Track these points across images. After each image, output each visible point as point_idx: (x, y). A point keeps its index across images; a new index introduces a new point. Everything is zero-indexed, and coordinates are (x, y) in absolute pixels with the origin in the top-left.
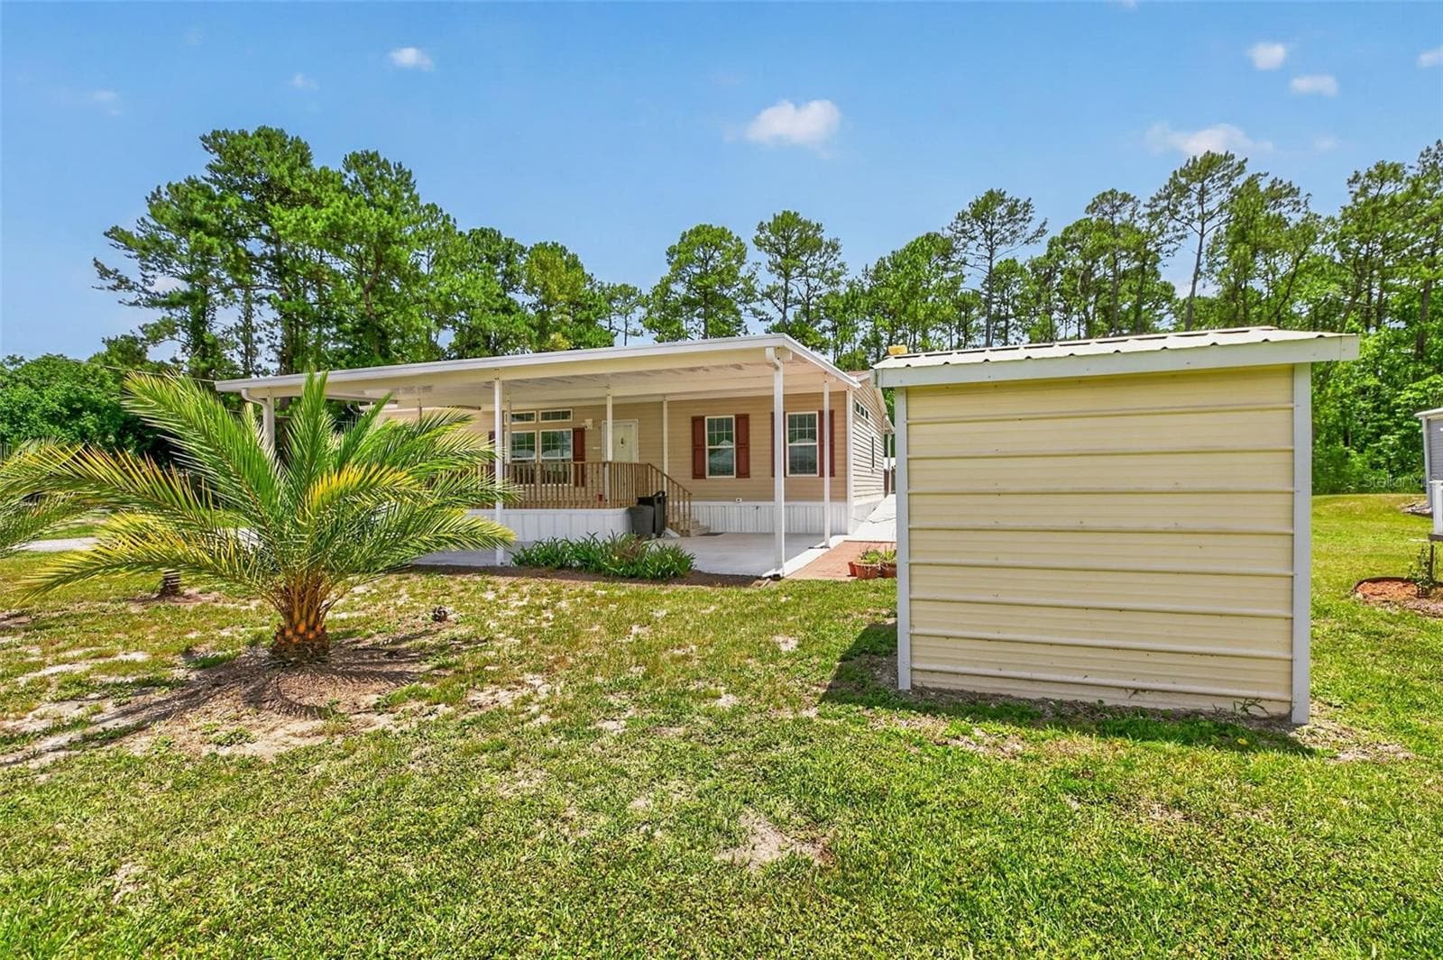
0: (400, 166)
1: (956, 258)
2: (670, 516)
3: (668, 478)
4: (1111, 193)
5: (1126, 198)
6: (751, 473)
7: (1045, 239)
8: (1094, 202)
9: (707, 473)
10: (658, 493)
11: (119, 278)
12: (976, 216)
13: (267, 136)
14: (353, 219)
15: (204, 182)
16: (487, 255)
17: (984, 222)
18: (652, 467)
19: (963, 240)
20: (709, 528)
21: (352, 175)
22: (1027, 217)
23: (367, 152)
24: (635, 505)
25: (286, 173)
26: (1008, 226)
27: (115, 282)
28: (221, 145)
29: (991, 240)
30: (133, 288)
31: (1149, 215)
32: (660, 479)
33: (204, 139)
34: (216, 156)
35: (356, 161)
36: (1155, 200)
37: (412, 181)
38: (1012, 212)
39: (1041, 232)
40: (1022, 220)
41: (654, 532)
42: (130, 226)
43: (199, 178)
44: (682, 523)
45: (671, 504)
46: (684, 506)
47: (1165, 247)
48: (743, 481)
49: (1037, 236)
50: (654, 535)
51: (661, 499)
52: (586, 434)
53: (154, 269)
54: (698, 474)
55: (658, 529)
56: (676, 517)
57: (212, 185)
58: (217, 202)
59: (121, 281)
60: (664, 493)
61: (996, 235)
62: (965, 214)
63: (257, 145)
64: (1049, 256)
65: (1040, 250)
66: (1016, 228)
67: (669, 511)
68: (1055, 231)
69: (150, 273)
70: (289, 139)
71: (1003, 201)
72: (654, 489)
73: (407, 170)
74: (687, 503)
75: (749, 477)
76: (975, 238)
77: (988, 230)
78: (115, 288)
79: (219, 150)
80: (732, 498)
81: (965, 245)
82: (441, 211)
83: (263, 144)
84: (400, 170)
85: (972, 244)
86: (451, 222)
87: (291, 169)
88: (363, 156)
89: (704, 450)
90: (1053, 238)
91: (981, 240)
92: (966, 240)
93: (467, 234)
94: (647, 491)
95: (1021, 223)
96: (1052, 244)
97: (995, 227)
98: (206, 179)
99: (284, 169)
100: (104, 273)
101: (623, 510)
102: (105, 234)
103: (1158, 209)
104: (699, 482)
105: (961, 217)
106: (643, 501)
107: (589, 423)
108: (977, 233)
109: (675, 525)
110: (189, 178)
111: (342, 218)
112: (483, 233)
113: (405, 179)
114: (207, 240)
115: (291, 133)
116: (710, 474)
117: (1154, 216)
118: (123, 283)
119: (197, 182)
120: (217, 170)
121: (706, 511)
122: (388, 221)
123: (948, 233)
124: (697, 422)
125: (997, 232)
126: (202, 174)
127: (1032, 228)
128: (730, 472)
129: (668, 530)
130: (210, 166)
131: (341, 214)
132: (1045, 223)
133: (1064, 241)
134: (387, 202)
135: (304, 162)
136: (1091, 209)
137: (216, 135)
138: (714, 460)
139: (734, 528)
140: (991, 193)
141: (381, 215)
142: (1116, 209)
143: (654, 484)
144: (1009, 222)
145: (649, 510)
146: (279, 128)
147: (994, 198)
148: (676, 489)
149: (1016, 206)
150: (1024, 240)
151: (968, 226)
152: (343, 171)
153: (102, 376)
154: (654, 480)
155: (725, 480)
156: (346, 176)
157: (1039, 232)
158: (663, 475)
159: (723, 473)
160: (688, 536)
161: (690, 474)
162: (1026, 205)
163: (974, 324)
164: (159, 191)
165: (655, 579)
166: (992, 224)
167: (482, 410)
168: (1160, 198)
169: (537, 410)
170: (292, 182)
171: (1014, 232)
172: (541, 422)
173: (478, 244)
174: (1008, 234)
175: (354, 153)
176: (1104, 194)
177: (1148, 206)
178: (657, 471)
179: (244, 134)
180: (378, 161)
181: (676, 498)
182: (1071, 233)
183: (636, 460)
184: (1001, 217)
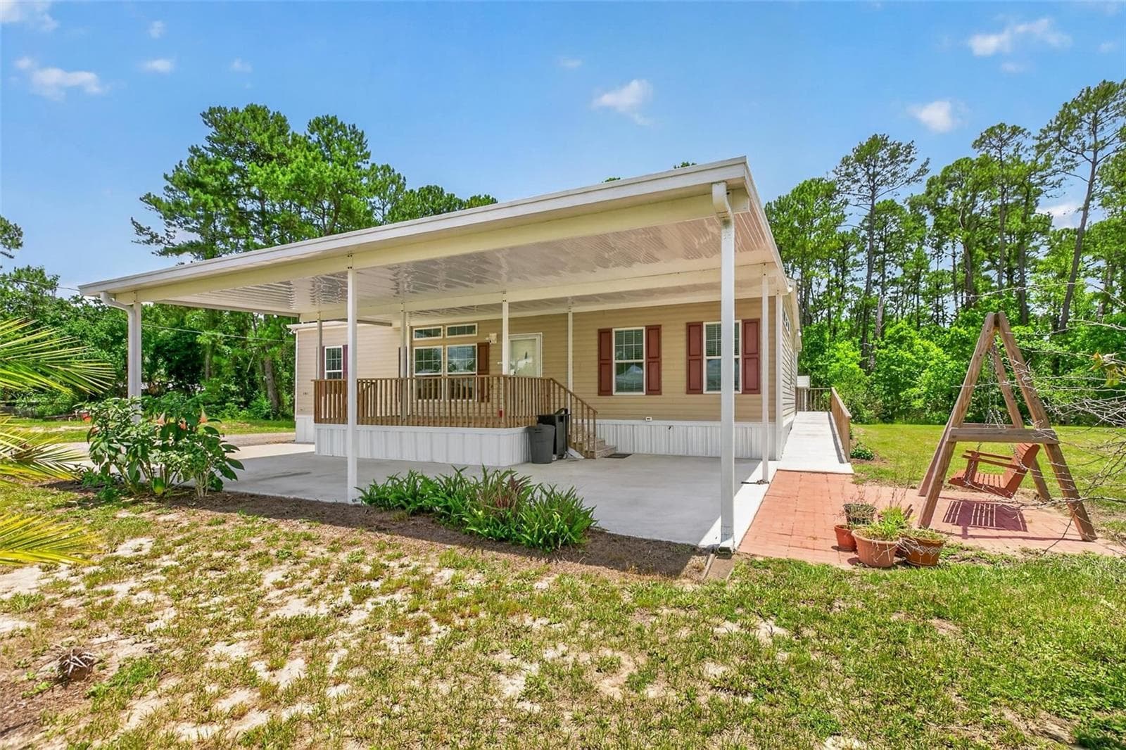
0: (354, 127)
1: (839, 198)
2: (574, 436)
3: (571, 394)
4: (1000, 126)
5: (1015, 131)
6: (663, 390)
7: (926, 178)
8: (982, 137)
9: (614, 389)
10: (560, 410)
11: (151, 234)
12: (860, 159)
13: (253, 111)
14: (313, 171)
15: (203, 150)
16: (432, 208)
17: (867, 165)
18: (555, 382)
19: (847, 183)
20: (615, 448)
21: (315, 137)
22: (909, 158)
23: (327, 117)
24: (535, 424)
25: (266, 140)
26: (888, 169)
27: (149, 237)
28: (216, 119)
29: (873, 181)
30: (161, 241)
31: (1038, 147)
32: (562, 396)
33: (204, 115)
34: (213, 129)
35: (318, 125)
36: (1045, 132)
37: (364, 140)
38: (893, 155)
39: (923, 171)
40: (904, 161)
41: (555, 453)
42: (160, 193)
43: (200, 147)
44: (586, 444)
45: (574, 421)
46: (588, 424)
47: (1051, 179)
48: (654, 399)
49: (918, 175)
50: (555, 457)
51: (564, 417)
52: (491, 348)
53: (175, 225)
54: (604, 390)
55: (560, 450)
56: (580, 436)
57: (210, 153)
58: (212, 166)
59: (152, 236)
60: (566, 411)
61: (878, 177)
62: (848, 158)
63: (244, 118)
64: (929, 193)
65: (919, 189)
66: (898, 169)
67: (572, 430)
68: (936, 171)
69: (171, 229)
70: (271, 114)
71: (886, 145)
72: (557, 406)
73: (360, 131)
74: (591, 421)
75: (660, 394)
76: (858, 181)
77: (871, 172)
78: (148, 242)
79: (215, 124)
80: (642, 417)
81: (848, 188)
82: (393, 171)
83: (249, 117)
84: (354, 132)
85: (855, 187)
86: (402, 180)
87: (271, 138)
88: (324, 120)
89: (611, 365)
90: (933, 178)
91: (864, 181)
92: (849, 183)
93: (417, 192)
94: (549, 408)
95: (903, 165)
96: (932, 182)
97: (878, 169)
98: (205, 148)
99: (265, 137)
100: (140, 230)
101: (521, 429)
102: (141, 199)
103: (1047, 141)
104: (605, 399)
105: (845, 161)
106: (545, 420)
107: (493, 337)
108: (860, 175)
109: (578, 445)
110: (192, 147)
111: (304, 172)
112: (429, 189)
113: (359, 138)
114: (203, 197)
115: (273, 109)
116: (618, 390)
117: (1041, 148)
118: (154, 238)
119: (199, 150)
120: (215, 141)
121: (611, 431)
122: (342, 172)
123: (833, 177)
124: (604, 335)
125: (878, 173)
126: (203, 144)
127: (913, 169)
128: (640, 389)
129: (571, 451)
130: (209, 137)
131: (303, 168)
132: (927, 163)
133: (944, 179)
134: (342, 158)
135: (283, 130)
136: (978, 144)
137: (212, 111)
138: (621, 377)
139: (645, 449)
140: (875, 137)
141: (335, 167)
142: (1004, 143)
143: (557, 401)
144: (891, 164)
145: (548, 430)
146: (262, 104)
147: (876, 143)
148: (580, 406)
149: (898, 149)
150: (905, 179)
151: (851, 170)
152: (308, 134)
153: (157, 314)
154: (557, 396)
155: (635, 397)
156: (310, 138)
157: (920, 171)
158: (566, 390)
159: (631, 389)
160: (593, 458)
161: (596, 390)
162: (909, 147)
163: (851, 260)
164: (181, 165)
165: (532, 549)
166: (875, 166)
167: (393, 326)
168: (1050, 129)
169: (444, 325)
170: (272, 148)
171: (895, 174)
172: (447, 337)
173: (425, 199)
174: (889, 175)
175: (317, 118)
176: (993, 128)
177: (1037, 139)
178: (560, 386)
179: (236, 111)
180: (336, 124)
181: (580, 416)
182: (952, 171)
183: (539, 374)
184: (883, 160)
